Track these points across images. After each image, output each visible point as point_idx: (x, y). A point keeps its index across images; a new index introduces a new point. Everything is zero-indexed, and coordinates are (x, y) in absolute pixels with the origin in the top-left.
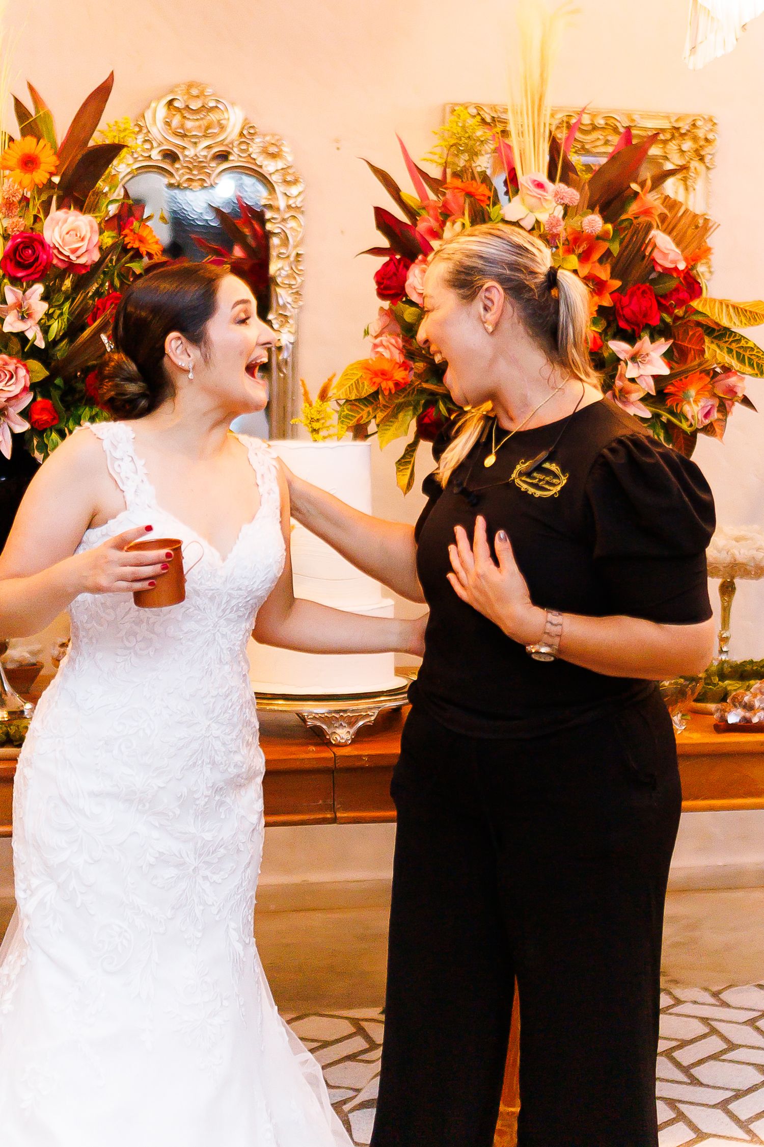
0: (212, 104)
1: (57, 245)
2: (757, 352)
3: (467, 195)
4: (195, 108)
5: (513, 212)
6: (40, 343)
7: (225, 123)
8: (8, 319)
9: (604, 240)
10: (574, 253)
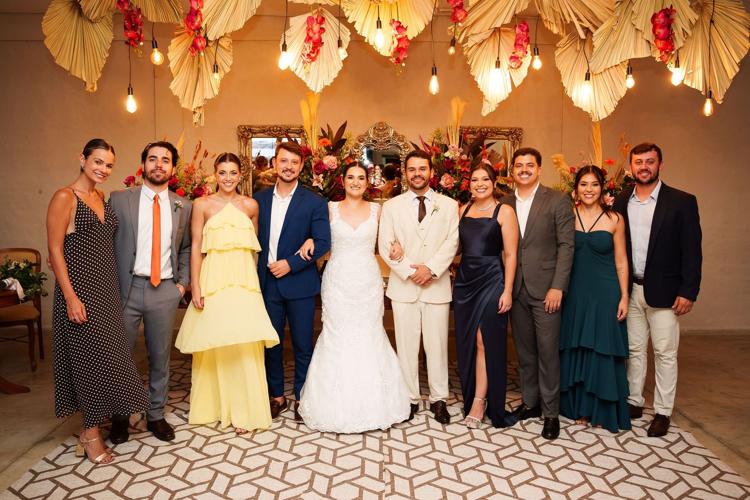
0: (386, 128)
1: (326, 164)
3: (435, 150)
4: (381, 128)
5: (447, 154)
6: (322, 189)
7: (389, 132)
8: (314, 183)
9: (469, 161)
10: (461, 165)
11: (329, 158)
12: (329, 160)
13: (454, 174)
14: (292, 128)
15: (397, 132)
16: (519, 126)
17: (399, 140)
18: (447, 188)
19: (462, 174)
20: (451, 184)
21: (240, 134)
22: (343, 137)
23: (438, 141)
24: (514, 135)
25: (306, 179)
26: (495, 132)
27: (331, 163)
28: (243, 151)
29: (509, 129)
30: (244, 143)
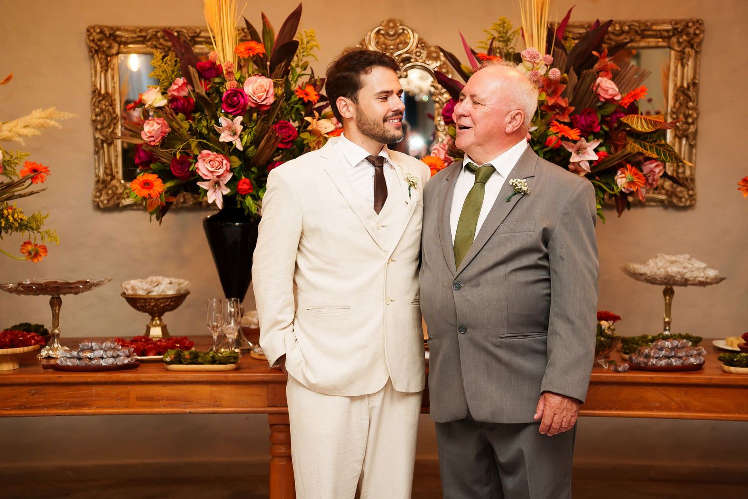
0: (401, 31)
1: (250, 95)
2: (668, 147)
4: (391, 33)
6: (240, 147)
7: (408, 40)
8: (223, 135)
9: (564, 83)
10: (546, 91)
11: (256, 82)
12: (256, 86)
14: (203, 34)
15: (426, 39)
16: (697, 16)
17: (429, 57)
19: (551, 114)
21: (92, 44)
22: (295, 39)
23: (501, 45)
24: (682, 36)
25: (207, 127)
26: (639, 32)
27: (260, 93)
28: (100, 83)
29: (670, 23)
30: (101, 63)
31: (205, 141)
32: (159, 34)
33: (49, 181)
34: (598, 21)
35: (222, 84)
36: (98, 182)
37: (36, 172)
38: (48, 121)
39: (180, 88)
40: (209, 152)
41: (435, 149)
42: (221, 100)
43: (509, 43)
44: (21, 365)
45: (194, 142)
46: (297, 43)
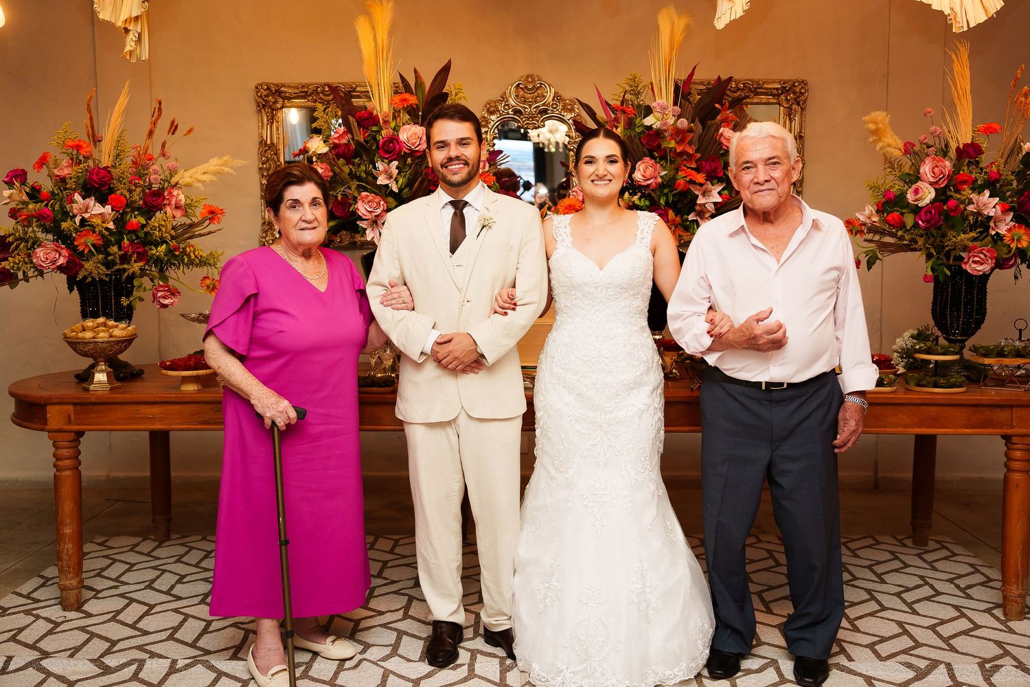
0: (538, 85)
1: (405, 141)
3: (624, 112)
4: (530, 87)
5: (649, 121)
6: (395, 189)
7: (545, 94)
8: (380, 178)
9: (692, 132)
10: (675, 140)
11: (410, 130)
12: (410, 133)
13: (663, 158)
14: (358, 89)
15: (561, 93)
16: (802, 78)
17: (564, 109)
18: (648, 186)
19: (679, 160)
20: (656, 178)
21: (259, 100)
22: (444, 91)
23: (633, 97)
24: (790, 95)
25: (365, 172)
26: (753, 90)
27: (413, 139)
28: (266, 134)
29: (780, 82)
30: (267, 117)
31: (364, 184)
32: (319, 89)
33: (225, 221)
34: (719, 77)
35: (379, 132)
36: (264, 223)
37: (213, 214)
38: (224, 168)
39: (341, 136)
40: (368, 194)
41: (573, 192)
42: (378, 147)
43: (639, 96)
44: (204, 386)
45: (354, 184)
46: (446, 95)
